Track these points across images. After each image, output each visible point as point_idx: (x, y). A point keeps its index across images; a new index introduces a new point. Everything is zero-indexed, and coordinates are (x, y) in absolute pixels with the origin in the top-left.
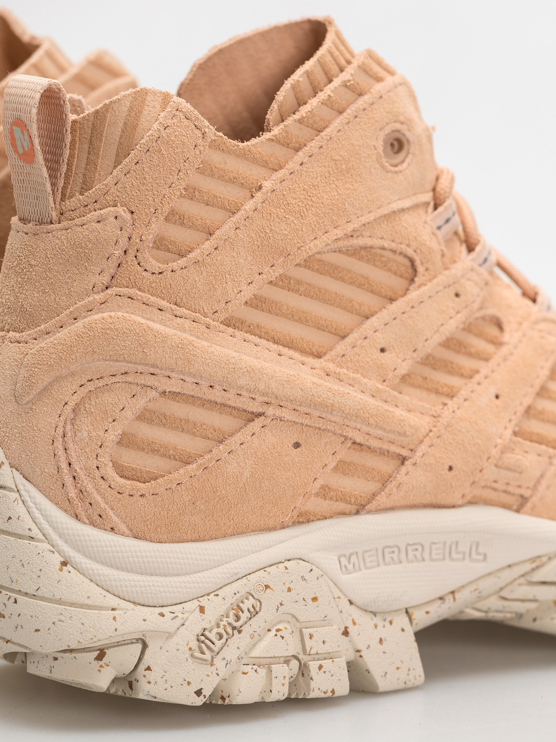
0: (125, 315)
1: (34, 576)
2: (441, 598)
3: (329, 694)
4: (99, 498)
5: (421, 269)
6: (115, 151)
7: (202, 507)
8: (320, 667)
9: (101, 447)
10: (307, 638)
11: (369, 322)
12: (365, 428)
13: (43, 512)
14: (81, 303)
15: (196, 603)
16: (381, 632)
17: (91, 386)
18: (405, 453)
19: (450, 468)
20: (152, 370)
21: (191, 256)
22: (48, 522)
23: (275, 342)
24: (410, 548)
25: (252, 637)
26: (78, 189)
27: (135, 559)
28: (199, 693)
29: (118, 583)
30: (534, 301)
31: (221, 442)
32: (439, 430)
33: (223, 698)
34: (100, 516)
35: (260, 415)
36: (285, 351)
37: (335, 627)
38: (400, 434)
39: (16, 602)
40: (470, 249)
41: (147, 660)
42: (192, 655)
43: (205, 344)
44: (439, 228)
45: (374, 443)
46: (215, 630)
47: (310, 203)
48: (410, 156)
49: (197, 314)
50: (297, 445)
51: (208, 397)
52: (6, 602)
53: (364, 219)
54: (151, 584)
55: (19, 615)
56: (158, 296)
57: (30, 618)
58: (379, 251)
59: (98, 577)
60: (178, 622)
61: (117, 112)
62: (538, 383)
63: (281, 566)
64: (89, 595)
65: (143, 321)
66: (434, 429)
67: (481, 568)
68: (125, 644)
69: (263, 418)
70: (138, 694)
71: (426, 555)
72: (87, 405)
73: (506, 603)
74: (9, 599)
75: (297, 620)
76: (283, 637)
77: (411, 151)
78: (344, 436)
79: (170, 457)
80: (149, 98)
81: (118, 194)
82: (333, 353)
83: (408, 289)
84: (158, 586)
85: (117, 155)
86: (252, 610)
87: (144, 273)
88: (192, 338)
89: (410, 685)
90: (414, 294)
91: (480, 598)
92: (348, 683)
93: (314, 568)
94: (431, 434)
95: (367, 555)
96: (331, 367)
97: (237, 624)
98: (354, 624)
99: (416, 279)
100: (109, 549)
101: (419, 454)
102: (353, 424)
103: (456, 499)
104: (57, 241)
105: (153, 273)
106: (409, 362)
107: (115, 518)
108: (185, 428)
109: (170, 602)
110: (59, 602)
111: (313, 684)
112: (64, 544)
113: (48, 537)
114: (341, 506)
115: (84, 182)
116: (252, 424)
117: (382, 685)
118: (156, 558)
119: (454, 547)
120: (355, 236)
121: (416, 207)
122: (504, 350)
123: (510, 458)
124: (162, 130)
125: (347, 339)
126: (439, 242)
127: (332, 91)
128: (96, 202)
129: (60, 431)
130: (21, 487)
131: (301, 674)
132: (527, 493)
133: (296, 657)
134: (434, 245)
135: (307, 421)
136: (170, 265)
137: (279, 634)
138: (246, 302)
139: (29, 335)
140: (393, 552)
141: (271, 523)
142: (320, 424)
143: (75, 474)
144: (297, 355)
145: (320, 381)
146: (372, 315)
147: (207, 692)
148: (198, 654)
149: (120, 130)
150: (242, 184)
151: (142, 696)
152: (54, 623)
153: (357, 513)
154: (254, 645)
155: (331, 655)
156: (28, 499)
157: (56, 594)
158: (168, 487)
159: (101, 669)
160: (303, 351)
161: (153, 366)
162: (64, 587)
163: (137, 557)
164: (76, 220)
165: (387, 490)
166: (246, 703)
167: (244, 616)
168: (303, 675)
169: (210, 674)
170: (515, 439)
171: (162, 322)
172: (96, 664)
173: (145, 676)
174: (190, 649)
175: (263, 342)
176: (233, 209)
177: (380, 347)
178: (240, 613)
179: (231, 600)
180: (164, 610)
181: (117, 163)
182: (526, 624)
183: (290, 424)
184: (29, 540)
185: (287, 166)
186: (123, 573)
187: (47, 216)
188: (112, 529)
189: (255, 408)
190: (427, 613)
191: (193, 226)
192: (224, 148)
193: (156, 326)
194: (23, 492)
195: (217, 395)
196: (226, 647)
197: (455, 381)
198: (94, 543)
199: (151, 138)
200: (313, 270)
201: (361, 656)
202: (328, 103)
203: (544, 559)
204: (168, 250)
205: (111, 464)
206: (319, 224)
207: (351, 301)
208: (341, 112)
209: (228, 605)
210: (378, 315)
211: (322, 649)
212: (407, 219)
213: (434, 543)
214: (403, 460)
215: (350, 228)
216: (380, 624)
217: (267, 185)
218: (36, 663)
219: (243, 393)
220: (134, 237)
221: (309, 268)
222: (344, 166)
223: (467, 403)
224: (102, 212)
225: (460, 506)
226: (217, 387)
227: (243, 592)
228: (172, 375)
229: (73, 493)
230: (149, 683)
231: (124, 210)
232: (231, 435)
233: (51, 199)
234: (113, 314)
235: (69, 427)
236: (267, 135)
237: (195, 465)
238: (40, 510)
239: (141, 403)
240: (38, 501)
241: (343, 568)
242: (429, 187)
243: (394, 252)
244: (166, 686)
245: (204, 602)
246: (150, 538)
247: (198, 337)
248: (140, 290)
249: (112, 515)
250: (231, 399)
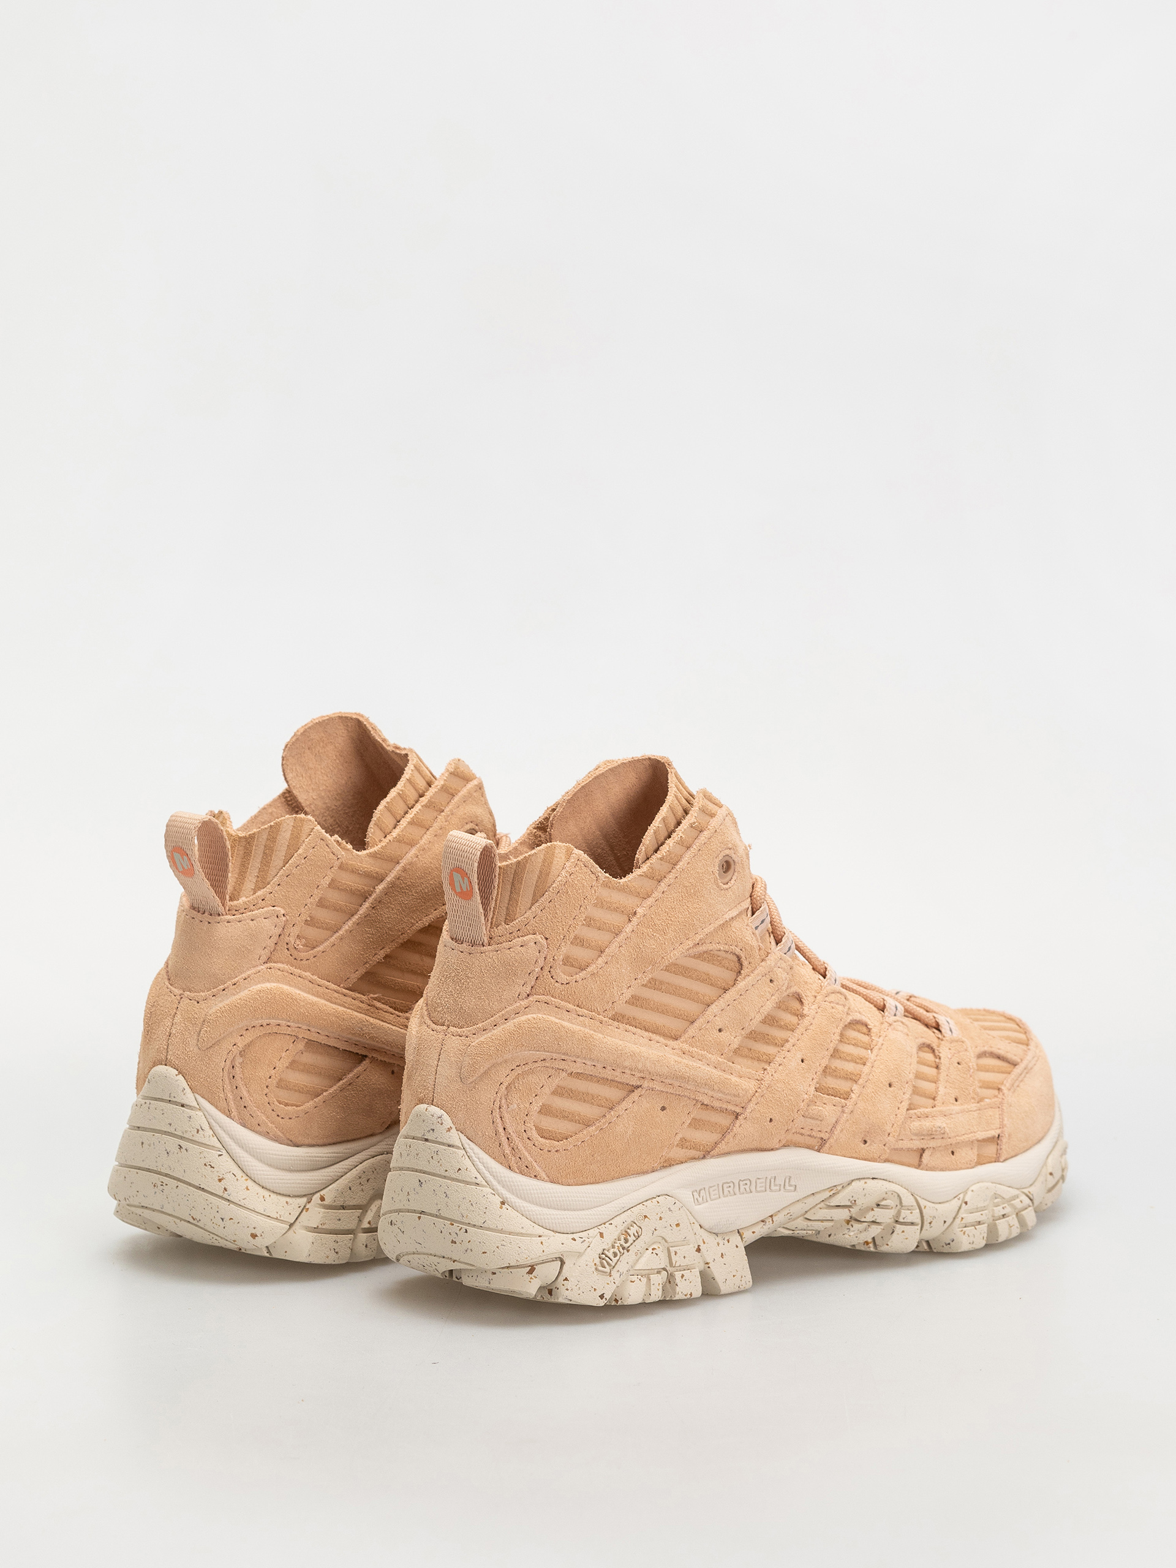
0: (544, 1016)
1: (481, 1212)
2: (763, 1221)
3: (689, 1296)
4: (526, 1154)
5: (745, 963)
6: (532, 892)
7: (599, 1158)
8: (683, 1276)
9: (527, 1115)
10: (673, 1254)
11: (710, 1009)
12: (710, 1093)
13: (485, 1165)
14: (510, 1008)
15: (596, 1231)
16: (722, 1249)
17: (519, 1071)
18: (738, 1110)
19: (771, 1120)
20: (563, 1057)
21: (589, 969)
22: (489, 1172)
23: (646, 1030)
24: (741, 1183)
25: (636, 1254)
26: (503, 919)
27: (554, 1199)
28: (602, 1297)
29: (542, 1217)
30: (824, 976)
31: (611, 1109)
32: (763, 1091)
33: (616, 1301)
34: (527, 1167)
35: (638, 1087)
36: (654, 1036)
37: (692, 1246)
38: (734, 1095)
39: (466, 1232)
40: (778, 942)
41: (565, 1274)
42: (596, 1269)
43: (600, 1036)
44: (756, 928)
45: (717, 1104)
46: (612, 1250)
47: (670, 922)
48: (736, 874)
49: (594, 1013)
50: (663, 1109)
51: (602, 1075)
52: (458, 1232)
53: (706, 930)
54: (565, 1216)
55: (469, 1242)
56: (566, 1001)
57: (479, 1243)
58: (716, 952)
59: (528, 1213)
60: (586, 1244)
61: (534, 862)
62: (832, 1046)
63: (654, 1200)
64: (523, 1226)
65: (557, 1021)
66: (759, 1090)
67: (795, 1196)
68: (548, 1262)
69: (640, 1089)
70: (558, 1298)
71: (753, 1189)
72: (516, 1084)
73: (810, 1223)
74: (460, 1229)
75: (666, 1241)
76: (657, 1254)
77: (736, 870)
78: (696, 1100)
79: (576, 1122)
80: (557, 851)
81: (536, 925)
82: (686, 1036)
83: (736, 980)
84: (570, 1218)
85: (534, 895)
86: (636, 1234)
87: (556, 984)
88: (592, 1032)
89: (742, 1288)
90: (741, 984)
91: (791, 1220)
92: (701, 1288)
93: (676, 1201)
94: (757, 1094)
95: (711, 1190)
96: (686, 1047)
97: (626, 1245)
98: (704, 1243)
99: (742, 972)
100: (535, 1191)
101: (749, 1110)
102: (702, 1090)
103: (775, 1143)
104: (490, 960)
105: (562, 984)
106: (739, 1038)
107: (538, 1168)
108: (586, 1099)
109: (578, 1230)
110: (501, 1231)
111: (678, 1289)
112: (502, 1188)
113: (489, 1183)
114: (693, 1153)
115: (507, 914)
116: (633, 1094)
117: (724, 1289)
118: (551, 1193)
119: (773, 1180)
120: (700, 944)
121: (740, 914)
122: (806, 1022)
123: (814, 1110)
124: (568, 875)
125: (695, 1024)
126: (757, 940)
127: (682, 833)
128: (519, 930)
129: (497, 1104)
130: (466, 1146)
131: (668, 1282)
132: (825, 1136)
133: (664, 1269)
134: (755, 943)
135: (671, 1091)
136: (574, 977)
137: (654, 1252)
138: (626, 1001)
139: (469, 1031)
140: (730, 1187)
141: (645, 1168)
142: (679, 1091)
143: (509, 1136)
144: (661, 1039)
145: (680, 1059)
146: (712, 1004)
147: (607, 1296)
148: (601, 1268)
149: (536, 876)
150: (623, 912)
151: (561, 1300)
152: (498, 1247)
153: (704, 1157)
154: (638, 1260)
155: (688, 1267)
156: (473, 1155)
157: (498, 1226)
158: (575, 1144)
159: (531, 1280)
160: (664, 1035)
161: (564, 1054)
162: (505, 1220)
163: (555, 1197)
164: (504, 944)
165: (726, 1140)
166: (634, 1303)
167: (631, 1239)
168: (670, 1282)
169: (609, 1282)
170: (816, 1093)
171: (569, 1021)
172: (528, 1277)
173: (563, 1285)
174: (595, 1264)
175: (638, 1031)
176: (616, 932)
177: (718, 1028)
178: (628, 1237)
179: (622, 1228)
180: (574, 1236)
181: (534, 901)
182: (823, 1239)
183: (659, 1092)
184: (475, 1185)
185: (654, 895)
186: (545, 1209)
187: (479, 939)
188: (535, 1176)
189: (634, 1082)
190: (753, 1232)
191: (589, 947)
192: (610, 885)
193: (565, 1024)
194: (468, 1150)
195: (608, 1074)
196: (619, 1262)
197: (771, 1050)
198: (524, 1187)
199: (561, 883)
200: (671, 972)
201: (709, 1267)
202: (681, 843)
203: (839, 1188)
204: (572, 966)
205: (534, 1128)
206: (676, 938)
207: (697, 993)
208: (688, 848)
209: (619, 1231)
210: (716, 1003)
211: (684, 1262)
212: (735, 924)
213: (759, 1179)
214: (737, 1116)
215: (697, 938)
216: (721, 1242)
217: (640, 911)
218: (475, 1277)
219: (627, 1071)
220: (548, 957)
221: (668, 971)
222: (692, 891)
223: (781, 1067)
224: (525, 938)
225: (777, 1149)
226: (609, 1068)
227: (629, 1221)
228: (578, 1060)
229: (508, 1151)
230: (567, 1290)
231: (541, 937)
232: (619, 1103)
233: (484, 928)
234: (535, 1016)
235: (503, 1101)
236: (637, 872)
237: (594, 1127)
238: (483, 1163)
239: (556, 1081)
240: (480, 1156)
241: (696, 1201)
242: (748, 895)
243: (726, 952)
244: (579, 1292)
245: (602, 1229)
246: (562, 1182)
247: (595, 1031)
248: (553, 996)
249: (536, 1166)
250: (618, 1076)
